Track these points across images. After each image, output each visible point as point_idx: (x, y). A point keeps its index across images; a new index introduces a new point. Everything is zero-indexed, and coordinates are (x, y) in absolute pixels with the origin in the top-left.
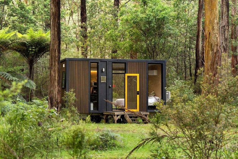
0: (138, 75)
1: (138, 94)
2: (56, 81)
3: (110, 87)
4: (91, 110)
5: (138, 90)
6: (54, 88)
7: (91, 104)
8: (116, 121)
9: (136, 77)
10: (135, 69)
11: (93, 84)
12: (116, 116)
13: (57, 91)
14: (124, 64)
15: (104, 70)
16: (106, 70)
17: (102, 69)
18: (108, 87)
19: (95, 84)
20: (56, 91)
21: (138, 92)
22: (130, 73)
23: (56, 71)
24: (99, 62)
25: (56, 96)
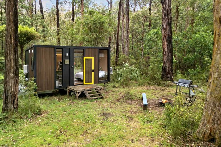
0: (93, 58)
1: (93, 72)
2: (12, 71)
3: (72, 68)
4: (57, 86)
5: (93, 69)
6: (9, 80)
7: (57, 81)
8: (77, 97)
9: (92, 59)
10: (91, 54)
11: (59, 63)
12: (77, 93)
13: (14, 82)
14: (83, 50)
15: (67, 55)
16: (69, 54)
17: (66, 54)
18: (70, 68)
19: (61, 63)
20: (12, 82)
21: (93, 70)
22: (87, 57)
23: (12, 61)
24: (64, 48)
25: (11, 88)
